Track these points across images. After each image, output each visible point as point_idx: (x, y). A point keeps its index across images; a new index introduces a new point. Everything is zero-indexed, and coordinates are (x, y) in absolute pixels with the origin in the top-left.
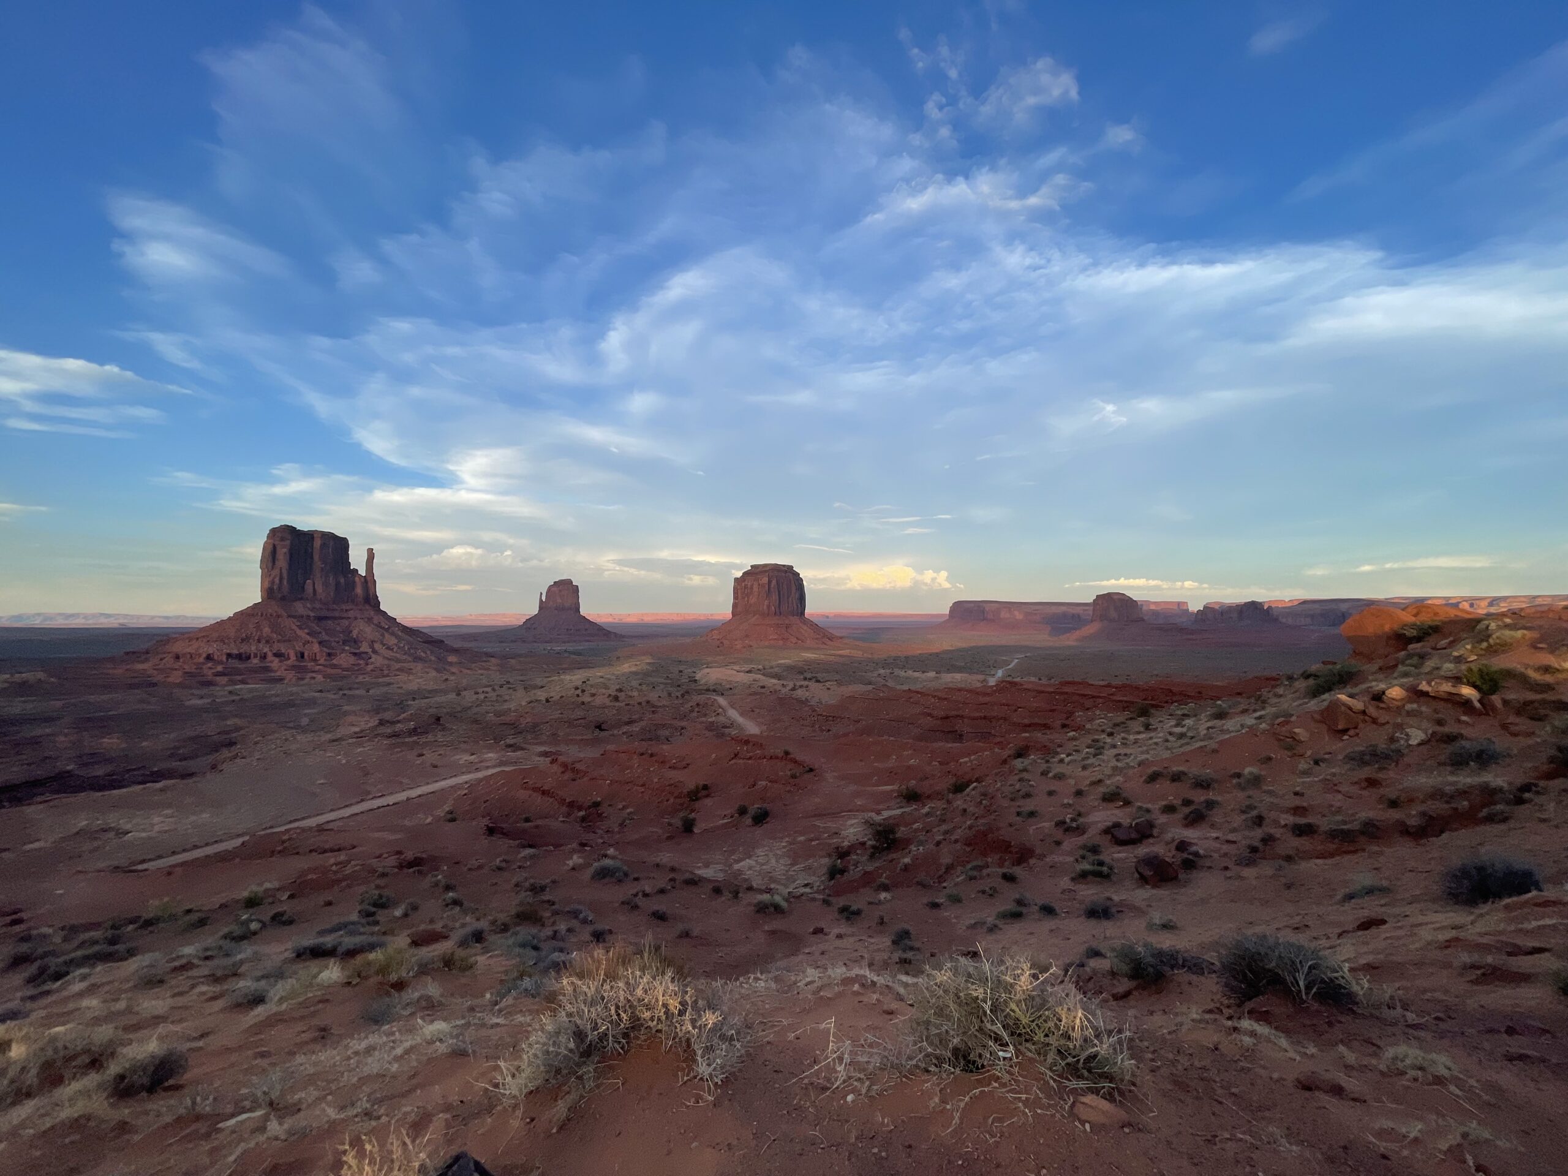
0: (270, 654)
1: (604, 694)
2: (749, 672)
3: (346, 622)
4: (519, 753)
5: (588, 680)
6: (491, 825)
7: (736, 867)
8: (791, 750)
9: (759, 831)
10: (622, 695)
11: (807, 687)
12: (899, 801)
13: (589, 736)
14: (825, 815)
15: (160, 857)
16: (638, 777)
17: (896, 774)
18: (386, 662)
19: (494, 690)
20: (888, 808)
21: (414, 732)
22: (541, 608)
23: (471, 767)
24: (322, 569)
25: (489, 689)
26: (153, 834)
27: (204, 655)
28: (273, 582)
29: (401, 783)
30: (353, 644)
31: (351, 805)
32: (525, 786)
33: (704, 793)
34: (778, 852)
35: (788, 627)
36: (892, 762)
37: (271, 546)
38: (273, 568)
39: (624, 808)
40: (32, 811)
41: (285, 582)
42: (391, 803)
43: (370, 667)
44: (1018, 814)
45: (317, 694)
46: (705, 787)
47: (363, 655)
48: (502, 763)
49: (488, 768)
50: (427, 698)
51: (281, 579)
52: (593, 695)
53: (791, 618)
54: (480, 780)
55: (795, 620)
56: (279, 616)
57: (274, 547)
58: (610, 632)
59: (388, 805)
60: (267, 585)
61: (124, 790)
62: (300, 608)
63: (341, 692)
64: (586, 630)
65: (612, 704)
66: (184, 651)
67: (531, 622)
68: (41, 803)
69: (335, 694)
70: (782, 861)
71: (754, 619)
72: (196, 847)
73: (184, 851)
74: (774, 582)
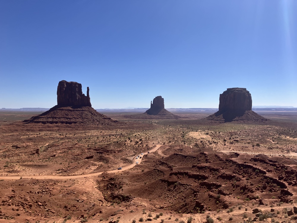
0: (58, 122)
3: (80, 112)
22: (151, 106)
24: (74, 94)
28: (60, 99)
37: (60, 87)
41: (64, 99)
47: (84, 123)
56: (61, 110)
64: (166, 115)
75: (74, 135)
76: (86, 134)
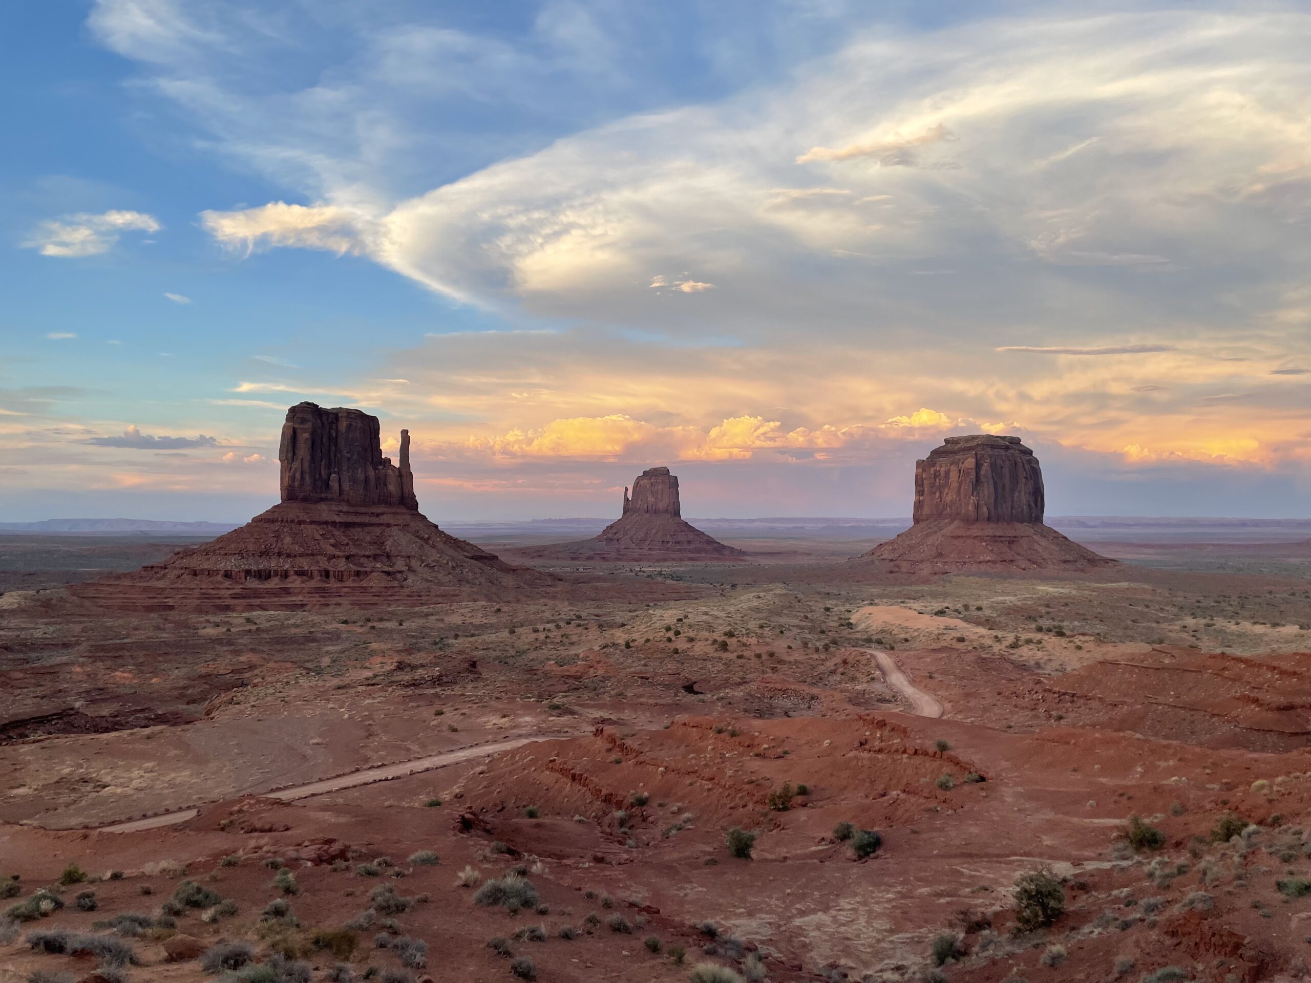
0: (292, 573)
1: (707, 640)
2: (940, 613)
3: (378, 531)
4: (565, 718)
5: (686, 617)
6: (468, 816)
7: (798, 922)
8: (951, 743)
9: (856, 870)
10: (732, 642)
11: (1039, 642)
12: (1121, 845)
13: (668, 700)
14: (977, 856)
15: (130, 819)
16: (706, 765)
17: (1129, 798)
18: (426, 585)
19: (558, 627)
20: (1100, 857)
21: (438, 681)
22: (626, 511)
23: (501, 734)
24: (349, 459)
25: (551, 626)
26: (129, 791)
27: (222, 572)
28: (293, 478)
29: (408, 750)
30: (385, 560)
31: (344, 775)
32: (551, 765)
33: (800, 799)
34: (877, 908)
35: (1012, 541)
36: (1135, 776)
37: (291, 431)
38: (293, 460)
39: (680, 811)
40: (24, 750)
41: (307, 477)
42: (390, 777)
43: (406, 591)
44: (1280, 886)
45: (342, 627)
46: (803, 791)
47: (399, 576)
48: (540, 732)
49: (520, 736)
50: (473, 635)
51: (302, 473)
52: (691, 640)
53: (1018, 525)
54: (506, 753)
55: (1023, 529)
56: (300, 523)
57: (294, 428)
58: (724, 546)
59: (386, 780)
60: (286, 483)
61: (113, 734)
62: (325, 511)
63: (370, 624)
64: (689, 542)
65: (716, 655)
66: (202, 567)
67: (612, 532)
68: (34, 742)
69: (362, 626)
70: (877, 924)
71: (952, 526)
72: (167, 812)
73: (156, 815)
74: (986, 466)
75: (401, 625)
76: (442, 620)
